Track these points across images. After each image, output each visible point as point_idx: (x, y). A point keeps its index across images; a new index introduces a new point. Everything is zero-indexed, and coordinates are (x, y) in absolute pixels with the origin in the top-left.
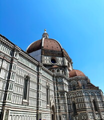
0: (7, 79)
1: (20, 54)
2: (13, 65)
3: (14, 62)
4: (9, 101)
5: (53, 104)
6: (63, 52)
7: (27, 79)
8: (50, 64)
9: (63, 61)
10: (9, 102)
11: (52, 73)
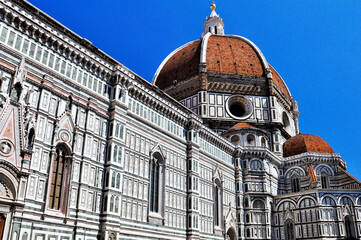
0: (102, 161)
1: (131, 91)
2: (115, 123)
3: (116, 116)
4: (114, 213)
5: (230, 223)
6: (268, 80)
7: (157, 161)
8: (227, 118)
9: (268, 109)
10: (113, 216)
11: (232, 147)
